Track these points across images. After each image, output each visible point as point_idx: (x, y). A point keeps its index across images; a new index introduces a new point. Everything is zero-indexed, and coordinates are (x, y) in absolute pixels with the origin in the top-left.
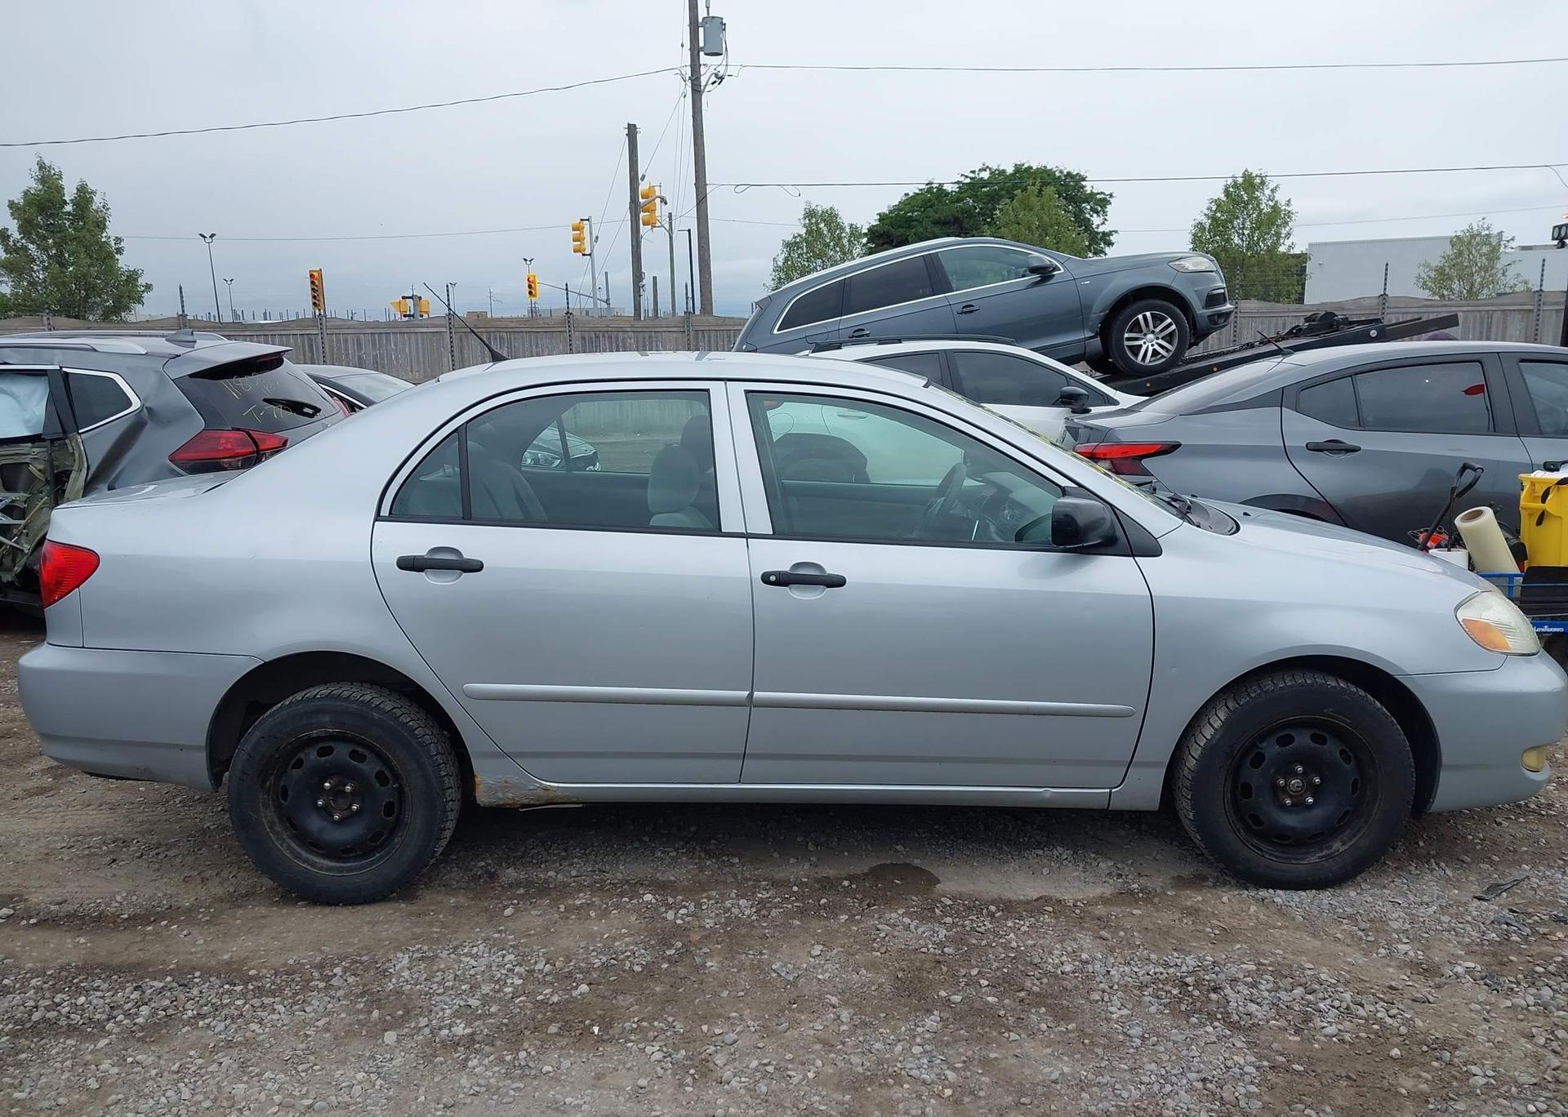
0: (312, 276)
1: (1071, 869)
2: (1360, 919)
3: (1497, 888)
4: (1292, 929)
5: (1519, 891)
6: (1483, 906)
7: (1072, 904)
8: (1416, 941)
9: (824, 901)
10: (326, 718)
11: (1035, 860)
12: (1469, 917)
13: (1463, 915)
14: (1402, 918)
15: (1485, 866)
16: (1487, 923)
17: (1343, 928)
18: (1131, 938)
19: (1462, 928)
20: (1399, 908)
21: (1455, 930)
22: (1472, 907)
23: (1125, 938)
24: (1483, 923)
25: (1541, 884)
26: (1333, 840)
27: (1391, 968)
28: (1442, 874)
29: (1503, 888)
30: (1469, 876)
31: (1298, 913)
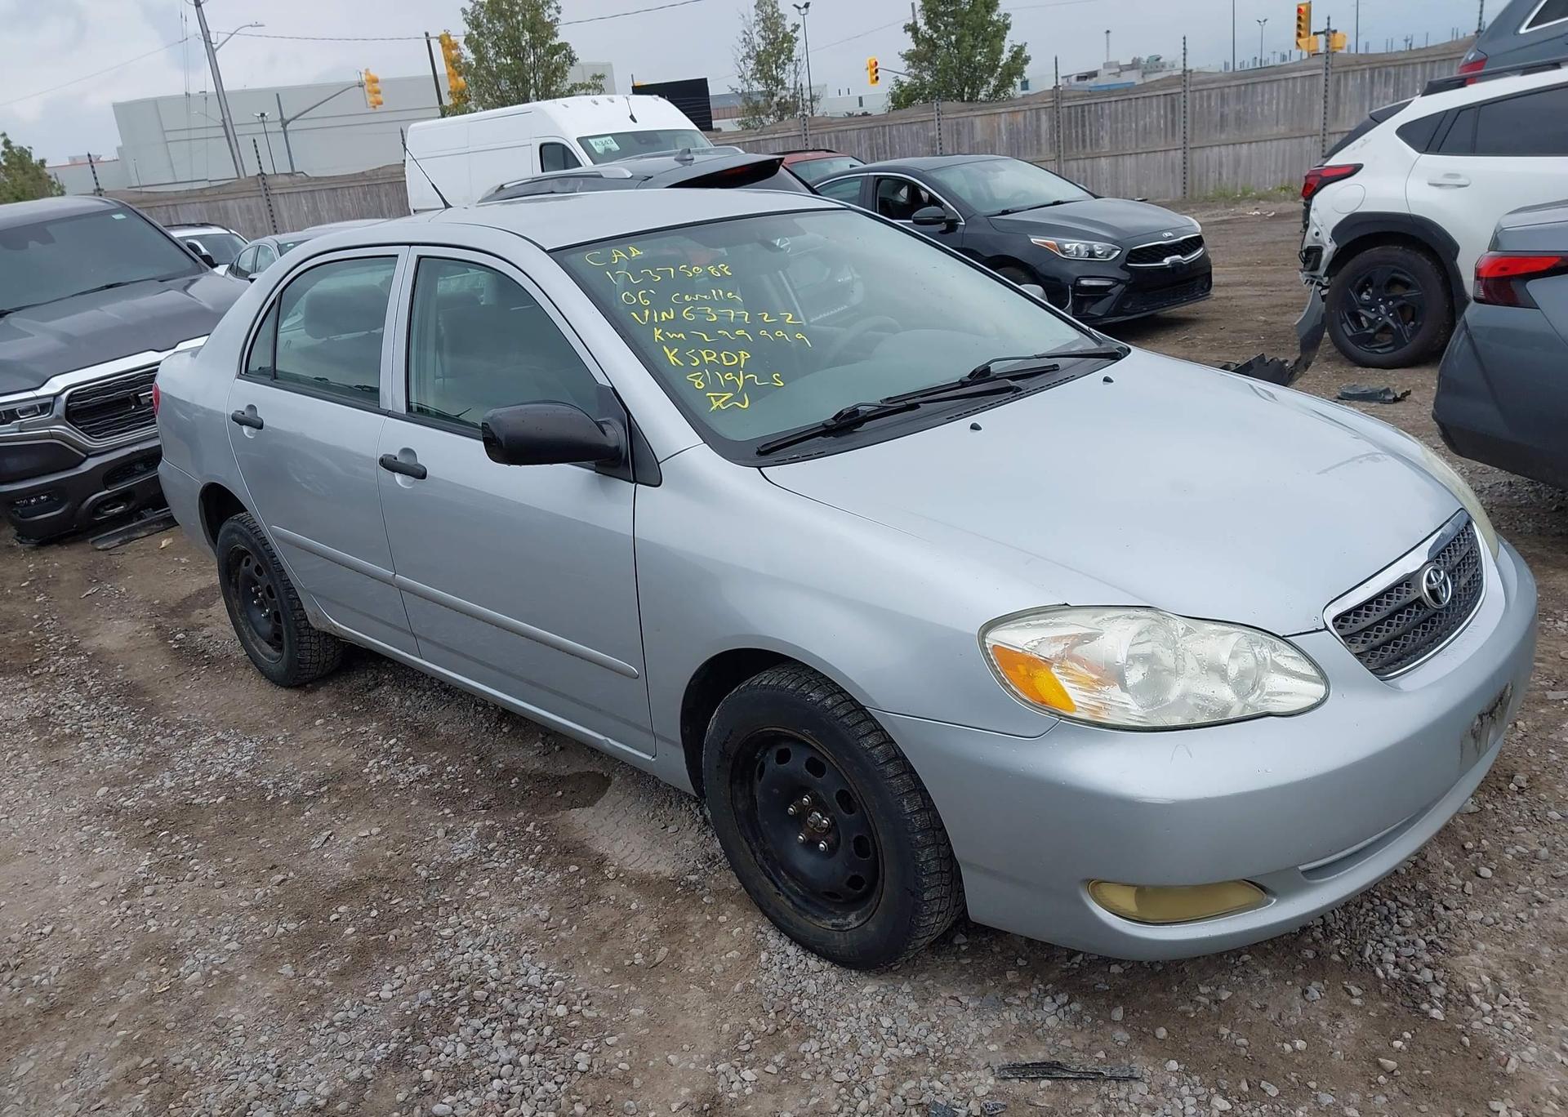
0: (1299, 10)
1: (694, 835)
2: (788, 1020)
3: (1046, 1070)
4: (716, 995)
5: (1075, 1090)
6: (975, 1082)
7: (606, 872)
8: (779, 1077)
9: (466, 790)
10: (236, 536)
11: (683, 814)
12: (914, 1083)
13: (911, 1078)
14: (832, 1043)
15: (1122, 1036)
16: (910, 1102)
17: (752, 1021)
18: (563, 930)
19: (867, 1092)
20: (867, 1032)
21: (853, 1089)
22: (959, 1076)
23: (558, 927)
24: (904, 1100)
25: (1134, 1098)
26: (853, 910)
27: (688, 1090)
28: (1039, 1018)
29: (1057, 1073)
30: (1070, 1038)
31: (752, 982)
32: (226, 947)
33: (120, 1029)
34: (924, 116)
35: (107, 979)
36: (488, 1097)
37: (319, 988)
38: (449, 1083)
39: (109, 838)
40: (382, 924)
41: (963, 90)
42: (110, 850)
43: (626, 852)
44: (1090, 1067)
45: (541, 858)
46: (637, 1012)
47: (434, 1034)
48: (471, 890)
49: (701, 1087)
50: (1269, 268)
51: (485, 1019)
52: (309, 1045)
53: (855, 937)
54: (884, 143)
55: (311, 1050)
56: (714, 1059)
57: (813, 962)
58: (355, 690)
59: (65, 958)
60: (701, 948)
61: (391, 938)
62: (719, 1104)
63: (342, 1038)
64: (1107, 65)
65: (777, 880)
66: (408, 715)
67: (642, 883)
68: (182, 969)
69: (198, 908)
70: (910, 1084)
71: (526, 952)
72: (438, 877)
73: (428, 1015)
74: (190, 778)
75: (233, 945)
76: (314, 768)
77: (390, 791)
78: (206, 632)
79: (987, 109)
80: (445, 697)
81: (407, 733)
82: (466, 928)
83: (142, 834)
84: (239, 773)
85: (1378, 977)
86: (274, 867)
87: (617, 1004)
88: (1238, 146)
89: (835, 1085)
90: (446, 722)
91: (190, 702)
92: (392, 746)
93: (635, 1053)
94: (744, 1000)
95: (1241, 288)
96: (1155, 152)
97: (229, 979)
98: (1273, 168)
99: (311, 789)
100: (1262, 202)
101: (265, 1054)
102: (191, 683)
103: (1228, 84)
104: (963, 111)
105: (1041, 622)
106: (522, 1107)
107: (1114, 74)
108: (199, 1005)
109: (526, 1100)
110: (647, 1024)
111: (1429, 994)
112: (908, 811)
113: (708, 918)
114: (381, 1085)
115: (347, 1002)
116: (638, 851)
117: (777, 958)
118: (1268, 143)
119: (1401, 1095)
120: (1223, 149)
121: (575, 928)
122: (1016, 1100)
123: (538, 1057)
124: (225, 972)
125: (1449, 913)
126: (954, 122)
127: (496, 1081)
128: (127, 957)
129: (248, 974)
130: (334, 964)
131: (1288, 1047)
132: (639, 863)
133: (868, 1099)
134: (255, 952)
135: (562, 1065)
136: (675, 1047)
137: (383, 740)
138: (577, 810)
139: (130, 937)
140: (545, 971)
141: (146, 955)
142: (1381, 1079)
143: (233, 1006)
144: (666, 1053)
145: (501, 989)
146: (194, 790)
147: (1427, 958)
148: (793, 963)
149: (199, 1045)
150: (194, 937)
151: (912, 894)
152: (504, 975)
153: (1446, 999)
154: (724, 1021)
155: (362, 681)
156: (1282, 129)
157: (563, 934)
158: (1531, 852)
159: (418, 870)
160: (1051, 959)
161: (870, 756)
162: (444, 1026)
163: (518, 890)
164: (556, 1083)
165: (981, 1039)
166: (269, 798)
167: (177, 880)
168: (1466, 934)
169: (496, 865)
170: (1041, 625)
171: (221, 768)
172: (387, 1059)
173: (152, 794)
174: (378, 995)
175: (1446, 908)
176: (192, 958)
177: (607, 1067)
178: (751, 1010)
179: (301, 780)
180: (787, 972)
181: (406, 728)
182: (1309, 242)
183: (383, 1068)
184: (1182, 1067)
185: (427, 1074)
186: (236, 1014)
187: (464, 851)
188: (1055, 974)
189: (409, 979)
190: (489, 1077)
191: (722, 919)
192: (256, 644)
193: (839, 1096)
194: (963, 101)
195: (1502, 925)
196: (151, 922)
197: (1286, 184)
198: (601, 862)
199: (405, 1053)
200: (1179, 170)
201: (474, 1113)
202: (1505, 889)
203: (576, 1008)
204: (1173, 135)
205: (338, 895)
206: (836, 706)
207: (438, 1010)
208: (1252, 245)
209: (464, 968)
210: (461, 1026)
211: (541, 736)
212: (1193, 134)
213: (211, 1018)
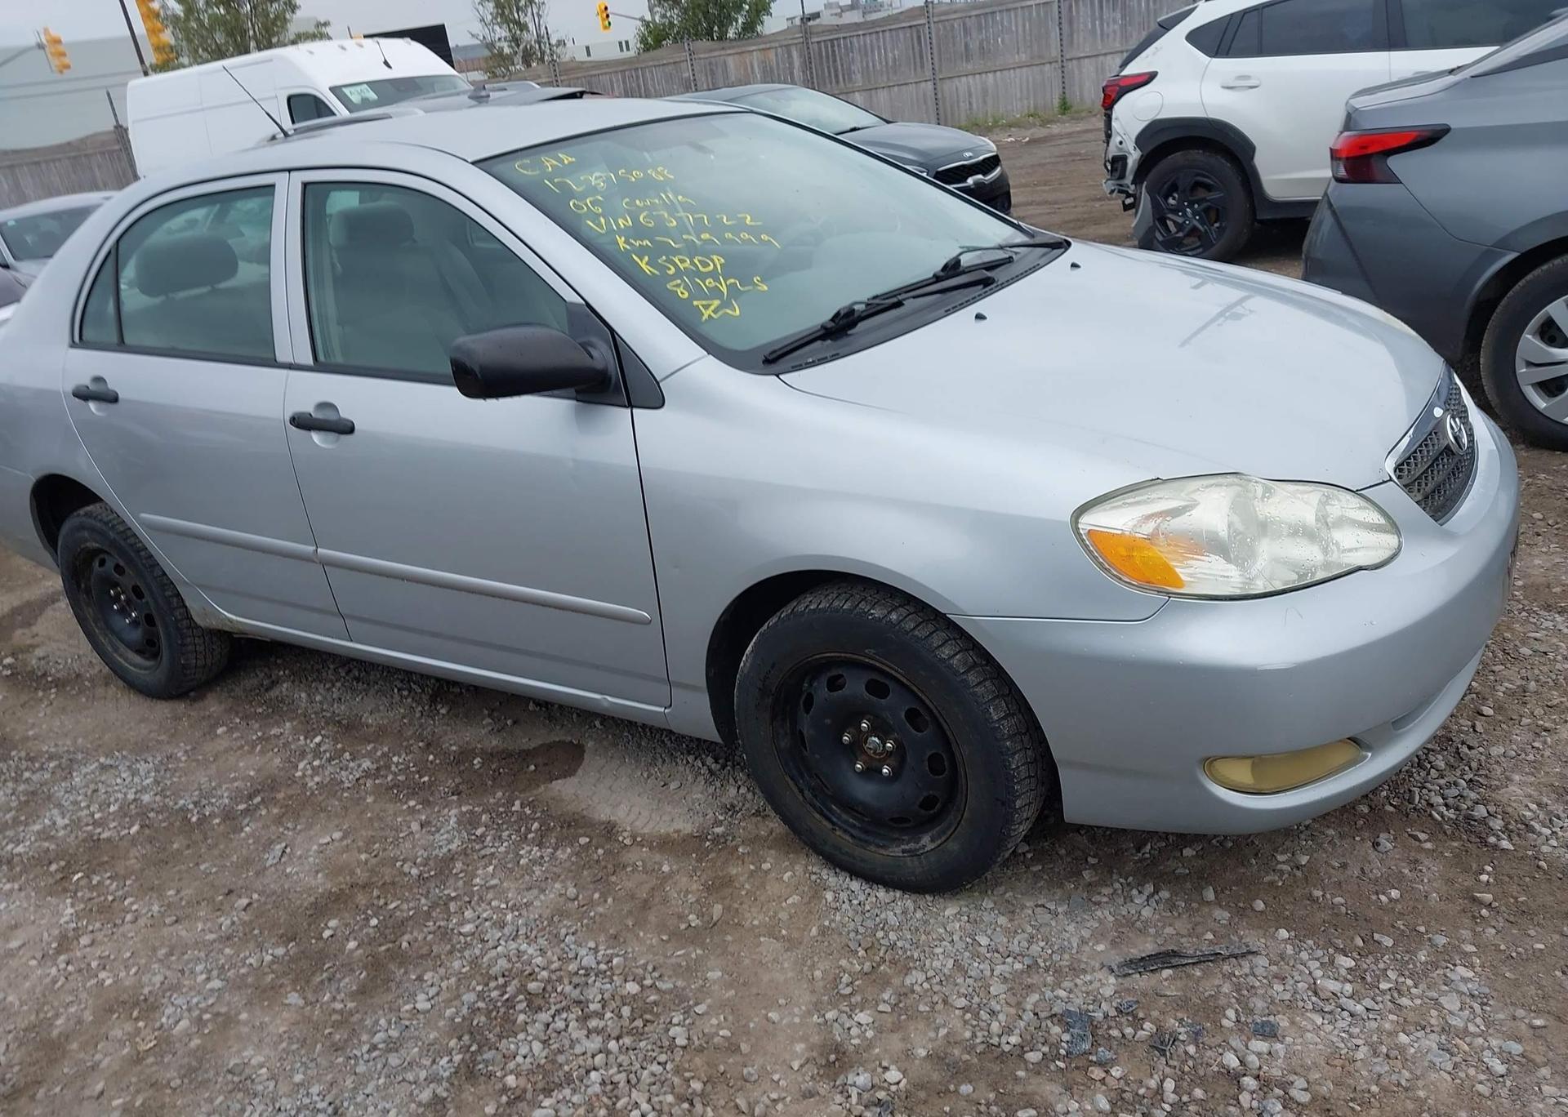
1: (701, 788)
2: (881, 954)
3: (1163, 960)
4: (791, 944)
5: (1198, 974)
6: (1096, 985)
7: (621, 839)
8: (896, 1015)
9: (426, 779)
10: (86, 534)
11: (681, 768)
12: (1037, 996)
13: (1032, 991)
14: (938, 971)
15: (1222, 915)
16: (1042, 1015)
17: (843, 962)
18: (598, 905)
19: (993, 1013)
20: (967, 954)
21: (978, 1013)
22: (1078, 981)
23: (591, 903)
24: (1036, 1014)
25: (1259, 971)
26: (926, 832)
27: (803, 1046)
28: (1133, 912)
29: (1175, 961)
30: (1170, 925)
31: (827, 923)
32: (208, 987)
33: (113, 1098)
34: (677, 57)
35: (75, 1046)
36: (590, 1091)
37: (341, 1012)
38: (540, 1085)
39: (11, 891)
40: (387, 931)
41: (712, 29)
42: (18, 903)
43: (632, 817)
44: (1206, 949)
45: (543, 834)
46: (715, 975)
47: (500, 1037)
48: (478, 880)
49: (816, 1039)
50: (1047, 188)
51: (552, 1012)
52: (355, 1074)
53: (932, 859)
54: (639, 86)
55: (361, 1081)
56: (818, 1007)
57: (882, 893)
58: (251, 691)
59: (10, 1032)
60: (756, 899)
61: (405, 945)
62: (844, 1053)
63: (394, 1060)
64: (828, 6)
65: (830, 816)
66: (323, 710)
67: (664, 844)
68: (164, 1020)
69: (154, 950)
70: (1035, 997)
71: (567, 934)
72: (432, 873)
73: (483, 1019)
74: (86, 812)
75: (216, 984)
76: (235, 779)
77: (337, 791)
78: (39, 652)
79: (739, 46)
80: (360, 686)
81: (330, 728)
82: (486, 920)
83: (51, 881)
84: (146, 798)
85: (1437, 820)
86: (230, 892)
87: (691, 970)
88: (984, 75)
89: (957, 1012)
90: (373, 711)
91: (51, 730)
92: (319, 745)
93: (730, 1018)
94: (826, 943)
95: (1029, 207)
96: (906, 84)
97: (227, 1022)
98: (1019, 95)
99: (241, 802)
100: (1013, 129)
101: (308, 1093)
102: (42, 710)
103: (969, 14)
104: (715, 50)
105: (1137, 499)
106: (633, 1096)
107: (836, 14)
108: (200, 1055)
109: (635, 1087)
110: (729, 986)
111: (1489, 828)
112: (996, 718)
113: (752, 867)
114: (461, 1101)
115: (382, 1022)
116: (645, 813)
117: (843, 896)
118: (1012, 71)
119: (1507, 924)
120: (970, 78)
121: (610, 900)
122: (1145, 995)
123: (627, 1041)
124: (218, 1014)
125: (1473, 751)
126: (707, 61)
127: (593, 1074)
128: (88, 1017)
129: (249, 1012)
130: (348, 983)
131: (1383, 898)
132: (651, 825)
133: (997, 1020)
134: (247, 986)
135: (659, 1043)
136: (773, 1004)
137: (306, 738)
138: (559, 781)
139: (84, 996)
140: (596, 950)
141: (111, 1011)
142: (1484, 912)
143: (245, 1048)
144: (763, 1012)
145: (554, 977)
146: (96, 823)
147: (1473, 795)
148: (862, 898)
149: (221, 1098)
150: (162, 983)
151: (1003, 804)
152: (551, 962)
153: (1506, 829)
154: (813, 967)
155: (255, 682)
156: (1024, 57)
157: (600, 909)
158: (1518, 687)
159: (406, 868)
160: (1120, 853)
161: (950, 667)
162: (509, 1028)
163: (528, 870)
164: (659, 1063)
165: (1084, 941)
166: (194, 819)
167: (115, 925)
168: (1499, 770)
169: (493, 850)
170: (1138, 503)
171: (120, 796)
172: (456, 1072)
173: (44, 835)
174: (415, 1008)
175: (1470, 748)
176: (170, 1005)
177: (708, 1037)
178: (838, 951)
179: (226, 795)
180: (860, 909)
181: (327, 723)
182: (1113, 151)
183: (456, 1083)
184: (1293, 933)
185: (511, 1080)
186: (252, 1057)
187: (450, 842)
188: (1130, 866)
189: (444, 985)
190: (582, 1071)
191: (766, 866)
192: (121, 656)
193: (966, 1022)
194: (713, 39)
195: (1523, 755)
196: (103, 975)
197: (1032, 111)
198: (610, 830)
199: (475, 1062)
200: (931, 103)
201: (581, 1111)
202: (1511, 723)
203: (648, 982)
204: (922, 67)
205: (321, 908)
206: (901, 621)
207: (492, 1010)
208: (1021, 168)
209: (503, 963)
210: (526, 1023)
211: (486, 712)
212: (941, 65)
213: (223, 1066)
